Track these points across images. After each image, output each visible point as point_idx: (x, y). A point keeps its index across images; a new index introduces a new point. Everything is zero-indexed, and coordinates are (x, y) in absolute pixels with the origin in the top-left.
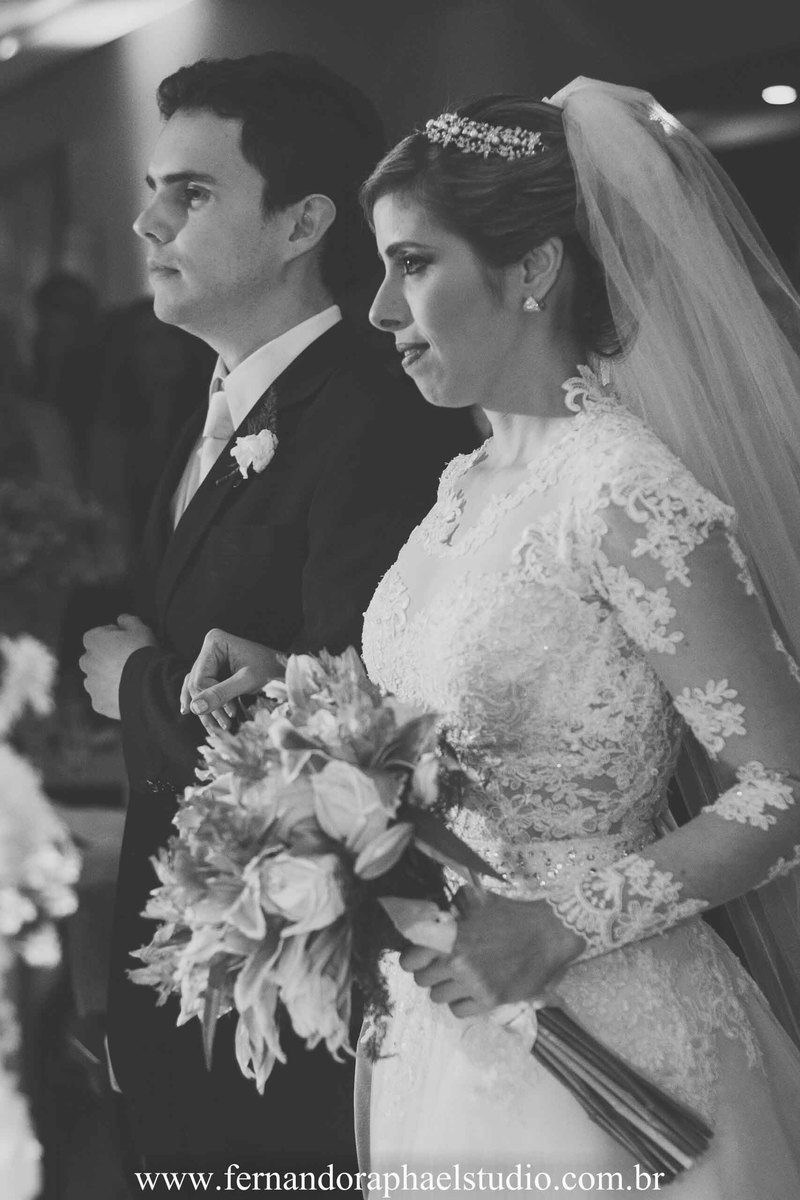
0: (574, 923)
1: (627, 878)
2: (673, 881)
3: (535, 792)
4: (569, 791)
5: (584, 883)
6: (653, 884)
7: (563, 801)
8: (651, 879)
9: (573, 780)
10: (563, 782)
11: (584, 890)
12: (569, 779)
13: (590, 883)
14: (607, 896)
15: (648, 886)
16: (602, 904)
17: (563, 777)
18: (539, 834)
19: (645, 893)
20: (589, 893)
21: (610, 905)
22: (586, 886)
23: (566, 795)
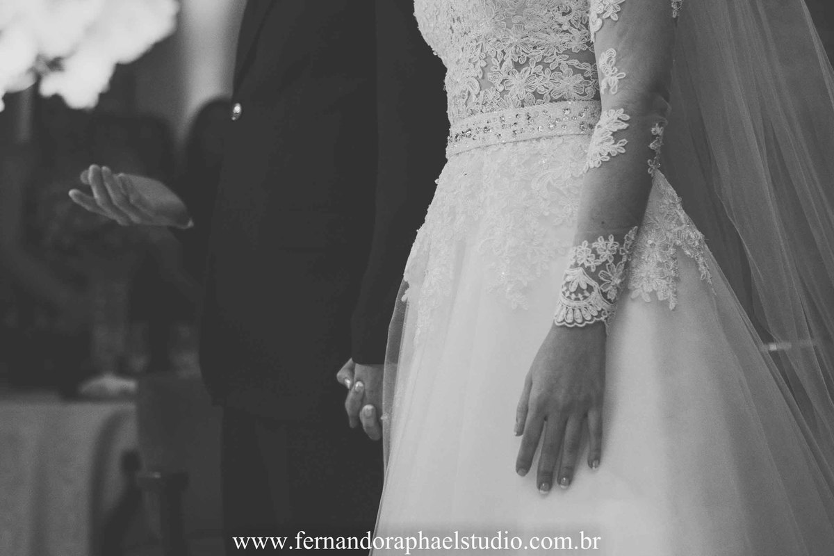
0: (584, 320)
1: (583, 265)
2: (606, 239)
3: (538, 64)
4: (562, 62)
5: (564, 293)
6: (599, 253)
7: (558, 69)
8: (594, 251)
9: (564, 53)
10: (557, 54)
11: (569, 297)
12: (561, 52)
13: (567, 290)
14: (584, 287)
15: (597, 257)
16: (587, 294)
17: (556, 51)
18: (541, 97)
19: (599, 262)
20: (573, 296)
21: (590, 289)
22: (567, 294)
23: (560, 64)
